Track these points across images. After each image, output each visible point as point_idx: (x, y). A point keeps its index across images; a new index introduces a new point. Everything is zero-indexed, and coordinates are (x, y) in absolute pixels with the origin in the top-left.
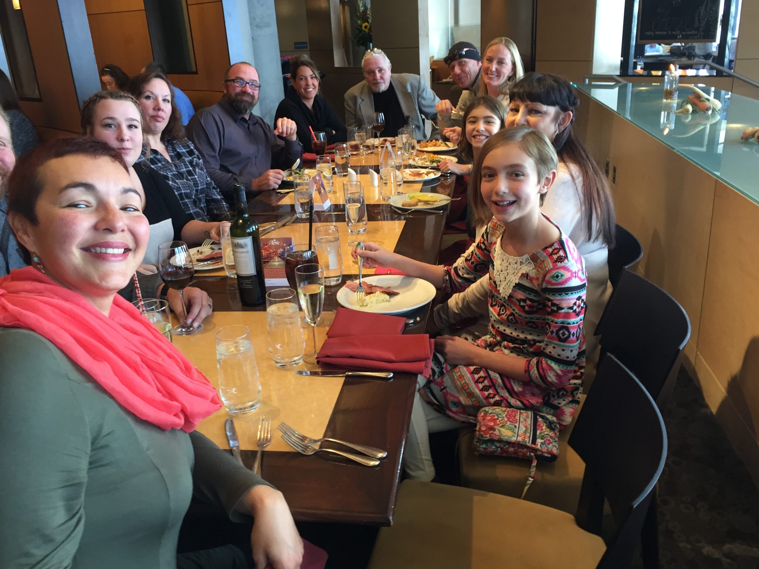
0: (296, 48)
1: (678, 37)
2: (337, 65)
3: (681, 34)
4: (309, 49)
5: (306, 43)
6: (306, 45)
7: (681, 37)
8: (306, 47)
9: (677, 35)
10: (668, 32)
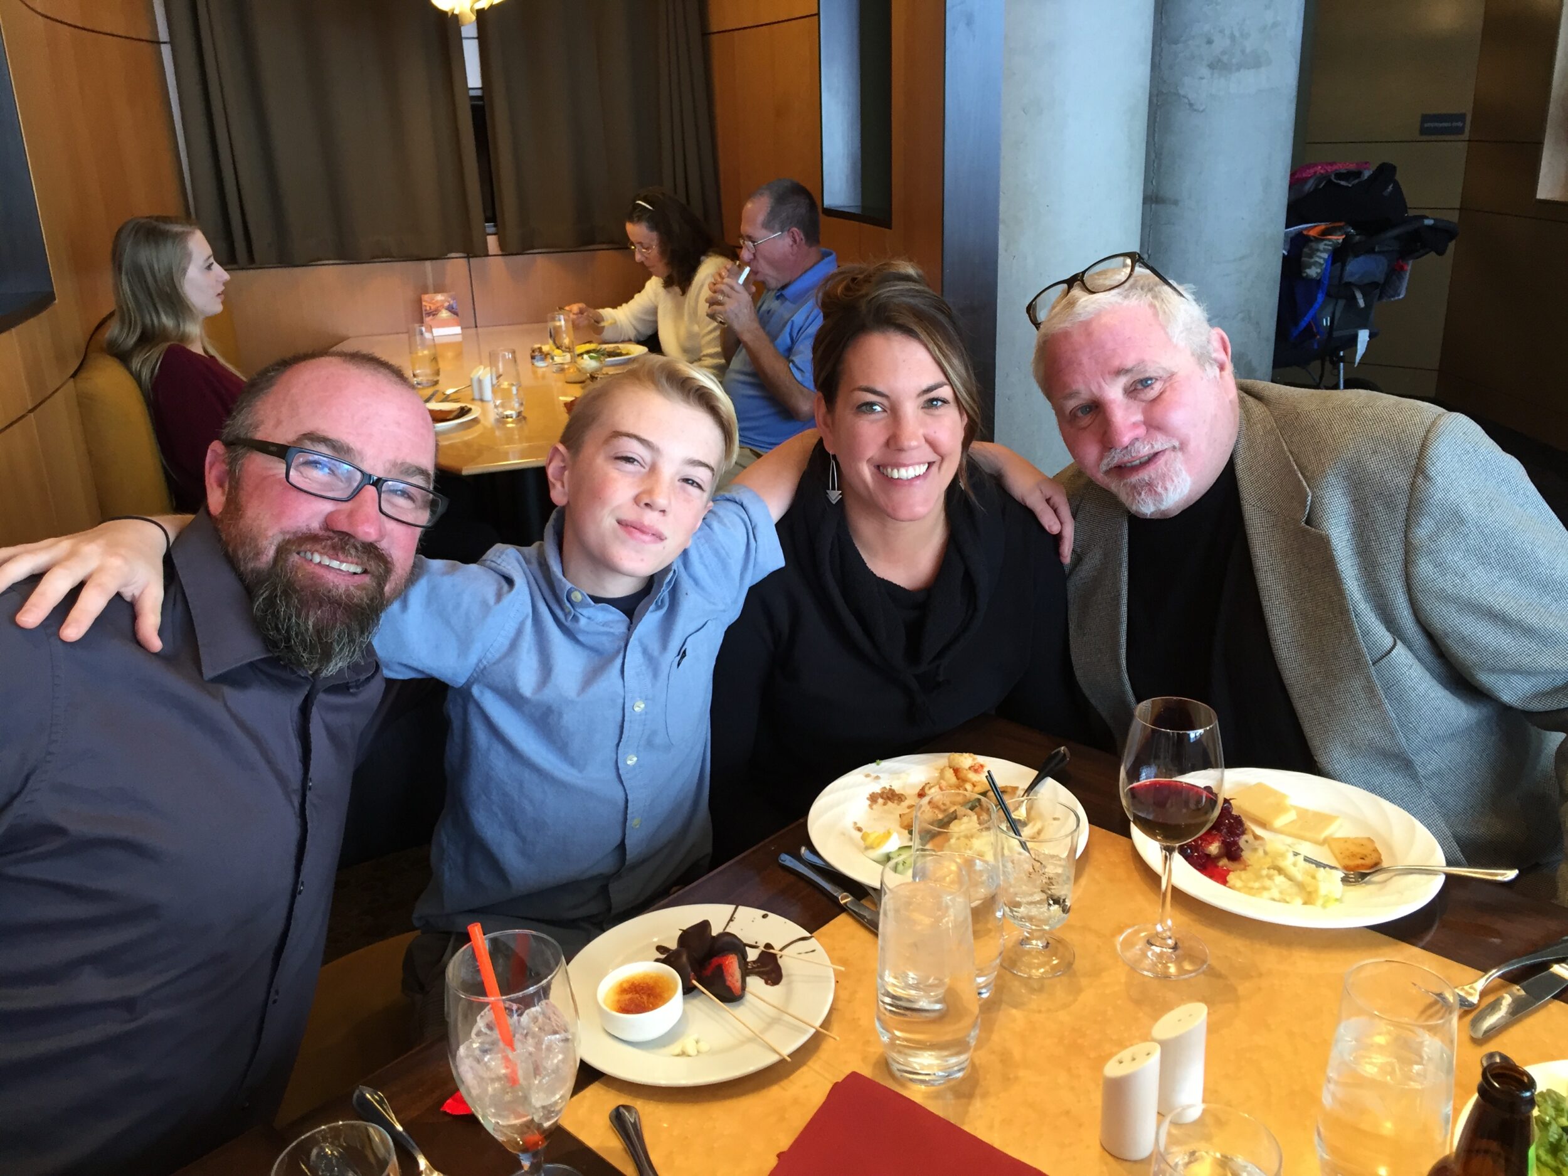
0: (1423, 131)
2: (1543, 193)
4: (1466, 135)
5: (1461, 117)
6: (1460, 124)
8: (1460, 131)
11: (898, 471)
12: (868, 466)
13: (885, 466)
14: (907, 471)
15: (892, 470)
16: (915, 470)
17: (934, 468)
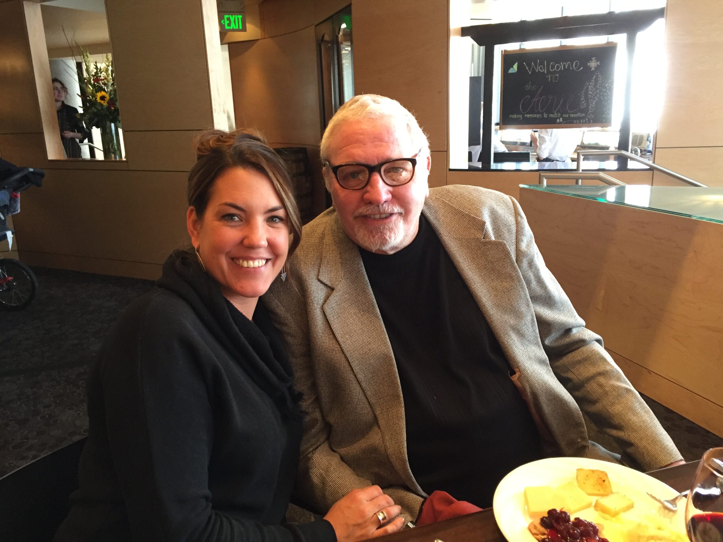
1: (558, 121)
2: (51, 156)
3: (561, 116)
7: (561, 120)
9: (556, 119)
10: (543, 115)
11: (247, 262)
12: (226, 259)
13: (238, 258)
14: (253, 263)
15: (243, 262)
16: (259, 262)
17: (270, 263)
